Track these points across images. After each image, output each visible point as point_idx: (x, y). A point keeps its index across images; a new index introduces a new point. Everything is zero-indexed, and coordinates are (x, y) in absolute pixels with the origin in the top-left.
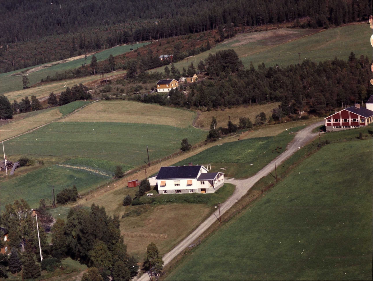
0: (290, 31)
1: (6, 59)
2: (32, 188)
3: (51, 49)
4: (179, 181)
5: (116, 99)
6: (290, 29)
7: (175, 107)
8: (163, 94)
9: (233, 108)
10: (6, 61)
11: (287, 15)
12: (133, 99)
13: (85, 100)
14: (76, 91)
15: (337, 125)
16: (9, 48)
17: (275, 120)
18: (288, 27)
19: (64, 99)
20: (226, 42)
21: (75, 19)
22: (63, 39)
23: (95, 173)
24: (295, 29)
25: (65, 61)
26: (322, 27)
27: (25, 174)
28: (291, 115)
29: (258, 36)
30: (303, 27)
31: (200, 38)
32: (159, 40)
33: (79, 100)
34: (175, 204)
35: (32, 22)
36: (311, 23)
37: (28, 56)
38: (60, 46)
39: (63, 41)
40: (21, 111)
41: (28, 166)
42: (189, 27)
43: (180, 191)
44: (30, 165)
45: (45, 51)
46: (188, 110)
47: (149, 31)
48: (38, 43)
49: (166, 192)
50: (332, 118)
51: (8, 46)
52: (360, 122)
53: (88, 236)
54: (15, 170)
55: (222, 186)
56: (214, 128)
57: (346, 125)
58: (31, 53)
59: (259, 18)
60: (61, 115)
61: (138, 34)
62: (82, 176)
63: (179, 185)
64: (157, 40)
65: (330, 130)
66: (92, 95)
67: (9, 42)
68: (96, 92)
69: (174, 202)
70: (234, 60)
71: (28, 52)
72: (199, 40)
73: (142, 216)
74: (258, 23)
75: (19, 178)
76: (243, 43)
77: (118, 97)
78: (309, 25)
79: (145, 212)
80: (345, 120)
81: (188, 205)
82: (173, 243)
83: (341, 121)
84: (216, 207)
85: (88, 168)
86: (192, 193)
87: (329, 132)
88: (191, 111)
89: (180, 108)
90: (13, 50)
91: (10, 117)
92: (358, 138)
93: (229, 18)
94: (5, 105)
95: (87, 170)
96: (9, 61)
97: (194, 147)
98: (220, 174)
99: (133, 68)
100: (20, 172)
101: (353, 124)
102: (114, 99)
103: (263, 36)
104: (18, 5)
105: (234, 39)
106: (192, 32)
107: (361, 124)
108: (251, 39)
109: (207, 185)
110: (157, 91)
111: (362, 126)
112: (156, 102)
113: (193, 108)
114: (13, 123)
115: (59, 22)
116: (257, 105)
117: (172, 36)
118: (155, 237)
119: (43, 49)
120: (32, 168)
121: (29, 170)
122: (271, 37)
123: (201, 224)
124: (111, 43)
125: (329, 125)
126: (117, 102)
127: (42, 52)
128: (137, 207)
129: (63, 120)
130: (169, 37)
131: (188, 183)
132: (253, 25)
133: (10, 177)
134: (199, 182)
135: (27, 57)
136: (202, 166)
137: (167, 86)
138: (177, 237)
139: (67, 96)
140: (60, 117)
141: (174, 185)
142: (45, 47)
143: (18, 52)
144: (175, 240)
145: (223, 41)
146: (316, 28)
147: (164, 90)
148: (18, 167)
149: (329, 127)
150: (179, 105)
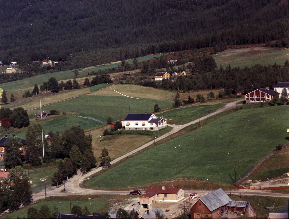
0: (263, 49)
1: (73, 63)
2: (55, 127)
3: (105, 58)
4: (138, 122)
5: (127, 83)
6: (263, 48)
7: (163, 89)
8: (158, 81)
9: (200, 91)
10: (73, 64)
11: (264, 39)
12: (138, 84)
13: (108, 84)
14: (102, 77)
15: (252, 99)
16: (76, 55)
17: (220, 98)
18: (262, 46)
19: (94, 82)
20: (217, 54)
21: (128, 39)
22: (114, 51)
23: (96, 121)
24: (267, 47)
25: (109, 64)
26: (285, 47)
27: (53, 119)
28: (231, 95)
29: (240, 51)
30: (272, 46)
31: (201, 51)
32: (176, 52)
33: (103, 83)
34: (133, 135)
35: (98, 40)
36: (278, 43)
37: (89, 62)
38: (112, 55)
39: (114, 52)
40: (66, 89)
41: (56, 115)
42: (197, 44)
43: (138, 128)
44: (57, 114)
45: (100, 59)
46: (171, 92)
47: (169, 46)
48: (96, 53)
49: (130, 129)
50: (249, 95)
51: (76, 54)
52: (267, 98)
53: (70, 144)
54: (47, 117)
55: (165, 127)
56: (177, 99)
57: (258, 99)
58: (91, 59)
59: (245, 40)
60: (90, 91)
61: (162, 47)
62: (87, 122)
63: (138, 125)
64: (174, 52)
65: (248, 103)
66: (113, 81)
67: (77, 52)
68: (116, 79)
69: (132, 134)
70: (211, 63)
71: (89, 59)
72: (200, 53)
73: (111, 141)
74: (244, 43)
75: (49, 122)
76: (228, 55)
77: (129, 83)
78: (277, 45)
79: (113, 139)
80: (258, 97)
81: (140, 136)
82: (123, 154)
83: (255, 97)
84: (156, 137)
85: (92, 118)
86: (145, 130)
87: (247, 103)
88: (173, 92)
89: (166, 90)
90: (78, 57)
91: (57, 92)
92: (261, 107)
93: (225, 39)
94: (54, 83)
95: (92, 119)
96: (75, 64)
97: (162, 110)
98: (163, 120)
99: (146, 66)
100: (50, 118)
101: (262, 99)
102: (126, 83)
103: (243, 51)
104: (91, 28)
105: (224, 52)
106: (198, 47)
107: (267, 99)
108: (235, 52)
109: (154, 125)
110: (155, 80)
111: (268, 100)
112: (151, 86)
113: (174, 91)
114: (58, 95)
115: (116, 41)
116: (215, 90)
117: (184, 50)
118: (114, 151)
119: (100, 57)
120: (58, 117)
121: (56, 117)
122: (249, 52)
123: (143, 145)
124: (144, 54)
125: (248, 99)
126: (128, 86)
127: (99, 59)
128: (110, 136)
129: (90, 95)
130: (182, 50)
131: (143, 123)
132: (240, 44)
133: (43, 121)
134: (150, 124)
135: (87, 62)
136: (153, 114)
137: (162, 76)
138: (127, 151)
139: (96, 80)
140: (89, 93)
141: (134, 125)
142: (101, 56)
143: (82, 58)
144: (125, 152)
145: (215, 53)
146: (281, 47)
147: (159, 79)
148: (49, 115)
149: (248, 100)
150: (166, 88)
